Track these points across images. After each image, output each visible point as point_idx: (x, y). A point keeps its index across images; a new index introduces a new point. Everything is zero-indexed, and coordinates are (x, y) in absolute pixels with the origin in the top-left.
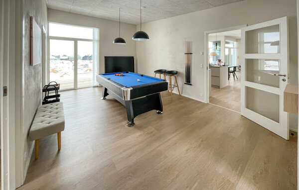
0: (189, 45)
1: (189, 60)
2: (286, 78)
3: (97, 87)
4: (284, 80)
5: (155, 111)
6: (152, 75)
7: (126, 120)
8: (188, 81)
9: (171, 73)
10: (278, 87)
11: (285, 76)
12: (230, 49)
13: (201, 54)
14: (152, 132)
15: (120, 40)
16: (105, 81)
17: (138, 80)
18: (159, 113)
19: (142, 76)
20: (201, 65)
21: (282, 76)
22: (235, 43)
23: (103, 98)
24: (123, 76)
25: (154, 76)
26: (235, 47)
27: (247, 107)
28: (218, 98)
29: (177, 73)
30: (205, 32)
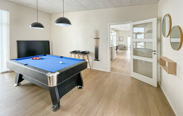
0: (97, 32)
1: (97, 43)
2: (156, 53)
3: (7, 72)
4: (155, 54)
5: (77, 88)
6: (68, 55)
7: (49, 104)
8: (97, 58)
9: (84, 53)
10: (151, 58)
11: (155, 51)
12: (113, 36)
13: (106, 38)
14: (80, 110)
15: (37, 25)
16: (20, 67)
17: (61, 62)
18: (80, 88)
19: (62, 57)
20: (106, 46)
21: (153, 51)
22: (115, 32)
23: (16, 85)
24: (42, 59)
25: (69, 57)
26: (115, 35)
27: (134, 71)
28: (116, 68)
29: (88, 53)
30: (109, 24)
